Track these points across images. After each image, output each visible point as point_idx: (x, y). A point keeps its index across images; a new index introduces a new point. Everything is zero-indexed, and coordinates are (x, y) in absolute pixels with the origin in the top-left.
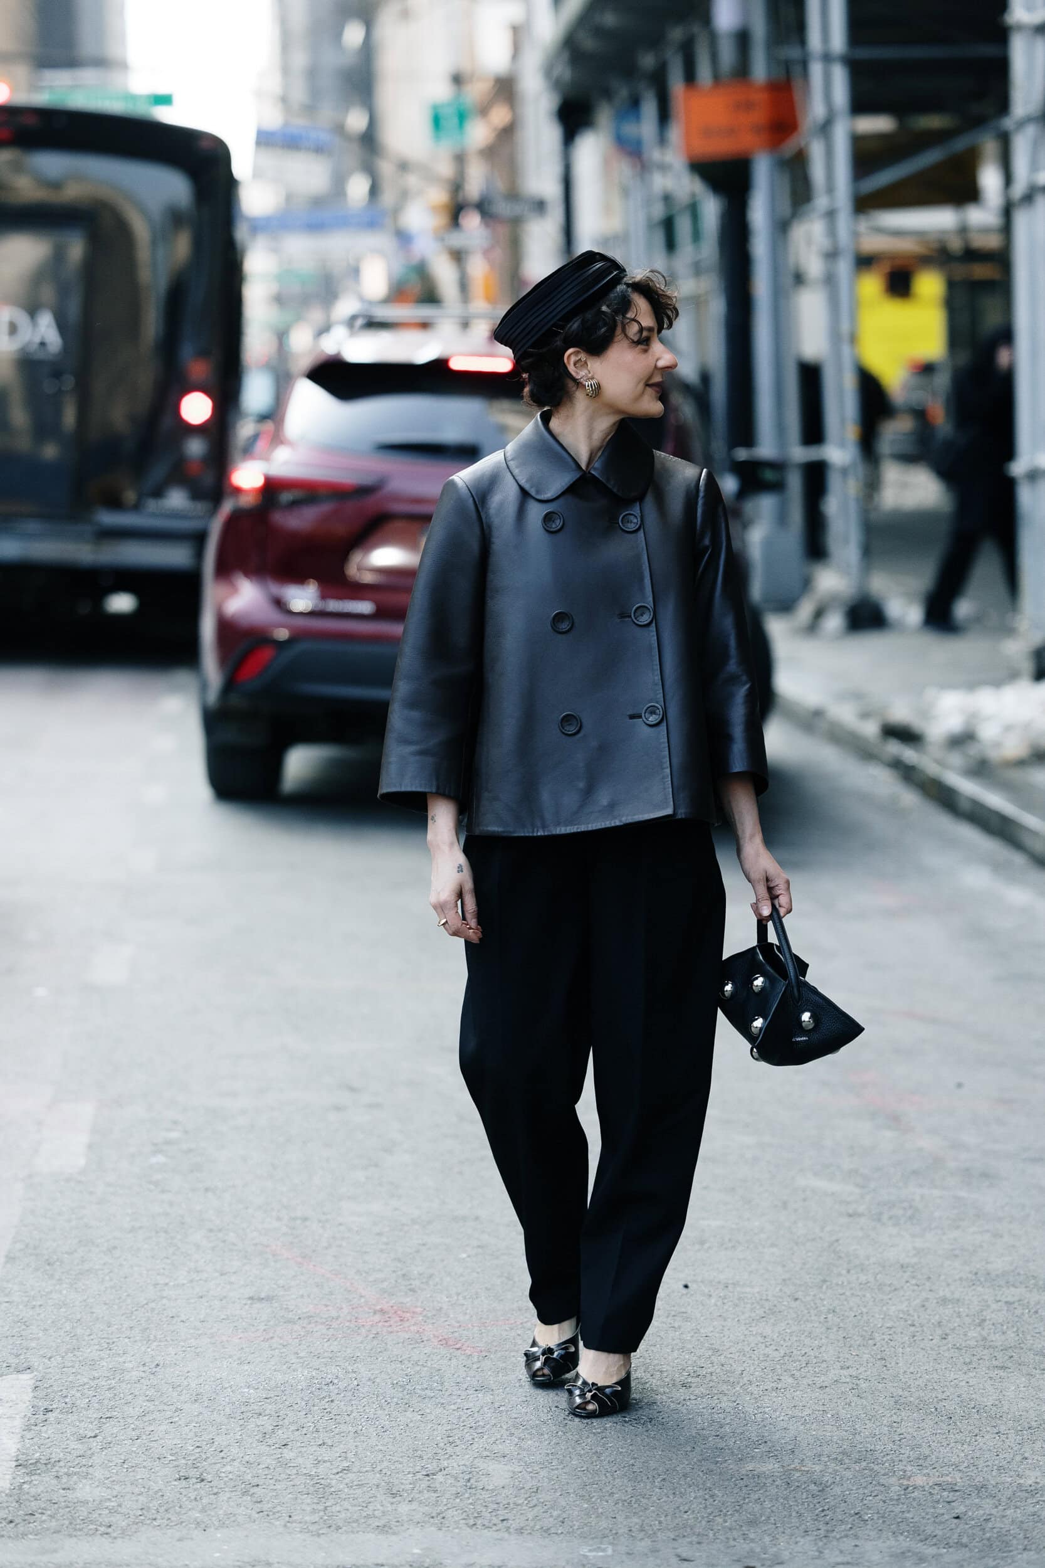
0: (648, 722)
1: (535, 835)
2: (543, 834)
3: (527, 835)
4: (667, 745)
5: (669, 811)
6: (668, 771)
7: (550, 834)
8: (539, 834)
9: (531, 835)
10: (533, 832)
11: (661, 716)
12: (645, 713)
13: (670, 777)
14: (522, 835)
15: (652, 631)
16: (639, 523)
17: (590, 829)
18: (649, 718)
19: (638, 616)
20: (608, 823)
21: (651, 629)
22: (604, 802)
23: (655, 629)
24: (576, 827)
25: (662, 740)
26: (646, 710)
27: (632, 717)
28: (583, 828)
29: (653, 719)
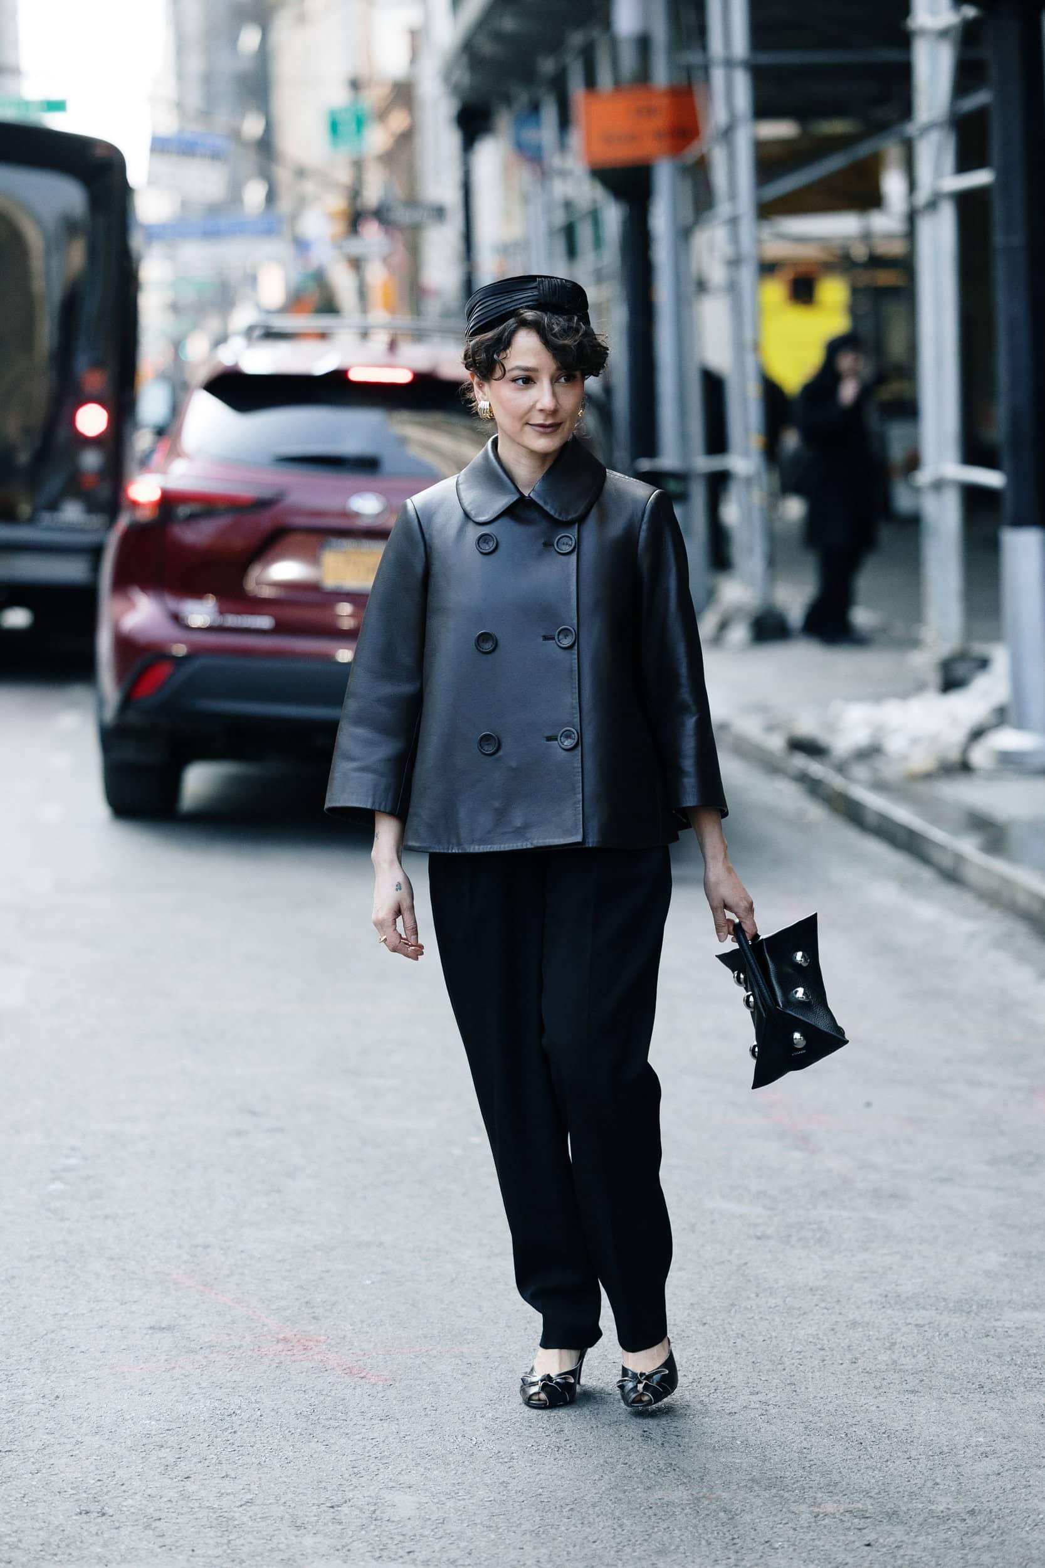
0: (563, 746)
1: (450, 851)
2: (457, 851)
3: (442, 851)
4: (580, 770)
5: (578, 838)
6: (580, 796)
7: (463, 851)
8: (454, 851)
9: (446, 851)
10: (448, 849)
11: (576, 740)
12: (561, 737)
13: (581, 803)
14: (438, 851)
15: (574, 654)
16: (573, 545)
17: (502, 849)
18: (565, 741)
19: (561, 639)
20: (519, 844)
21: (573, 651)
22: (518, 822)
23: (576, 652)
24: (489, 846)
25: (576, 765)
26: (563, 733)
27: (549, 739)
28: (495, 848)
29: (568, 743)
